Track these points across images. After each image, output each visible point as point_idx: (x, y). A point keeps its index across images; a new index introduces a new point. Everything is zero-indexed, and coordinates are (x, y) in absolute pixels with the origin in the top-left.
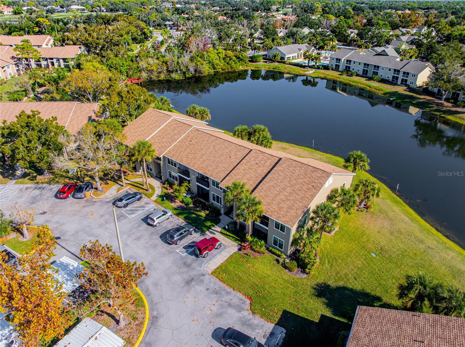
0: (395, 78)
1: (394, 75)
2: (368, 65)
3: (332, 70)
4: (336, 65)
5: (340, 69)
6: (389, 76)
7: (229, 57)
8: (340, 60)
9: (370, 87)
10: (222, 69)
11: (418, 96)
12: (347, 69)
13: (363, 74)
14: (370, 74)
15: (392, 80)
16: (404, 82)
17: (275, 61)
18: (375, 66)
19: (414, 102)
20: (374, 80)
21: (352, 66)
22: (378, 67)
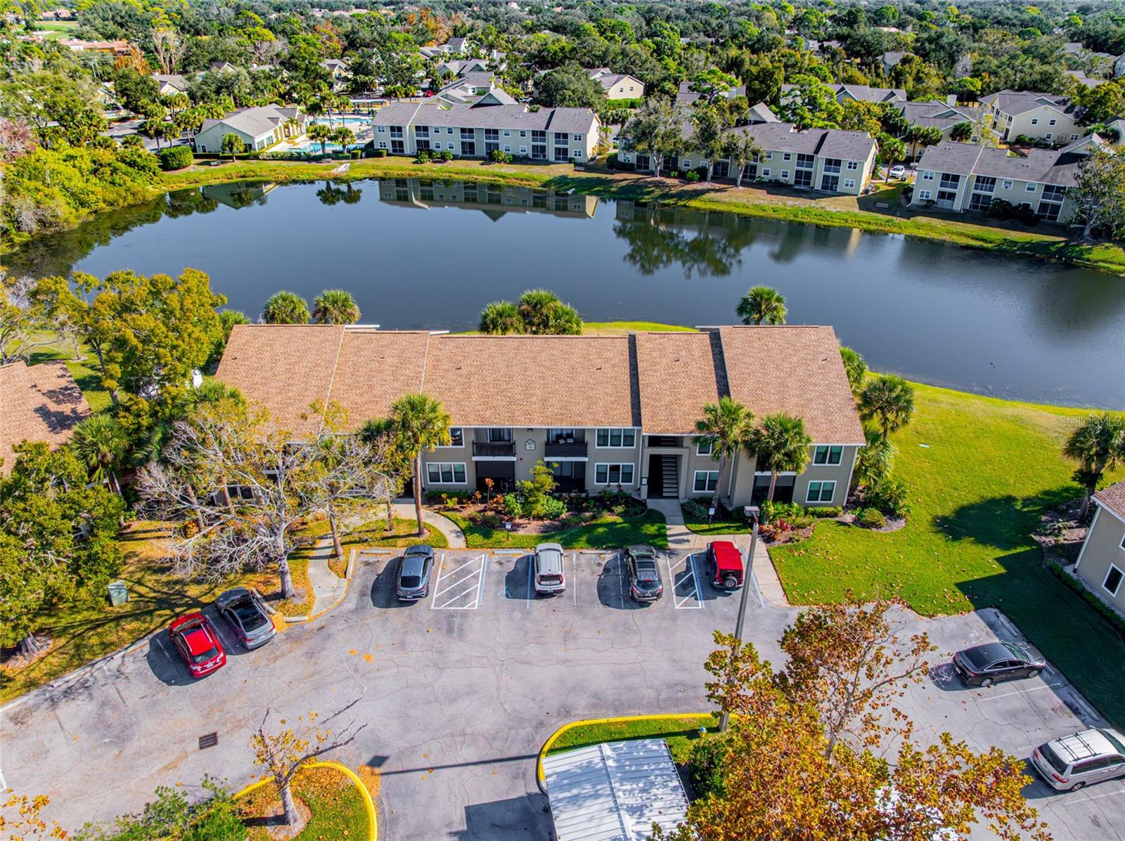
0: (540, 151)
1: (535, 143)
2: (471, 131)
3: (389, 155)
4: (394, 142)
5: (407, 150)
6: (525, 146)
7: (109, 165)
8: (400, 129)
9: (503, 177)
10: (104, 201)
11: (610, 177)
12: (423, 147)
13: (464, 152)
14: (481, 150)
15: (534, 155)
16: (562, 155)
17: (231, 158)
18: (488, 131)
19: (613, 189)
20: (499, 162)
21: (433, 139)
22: (496, 132)
